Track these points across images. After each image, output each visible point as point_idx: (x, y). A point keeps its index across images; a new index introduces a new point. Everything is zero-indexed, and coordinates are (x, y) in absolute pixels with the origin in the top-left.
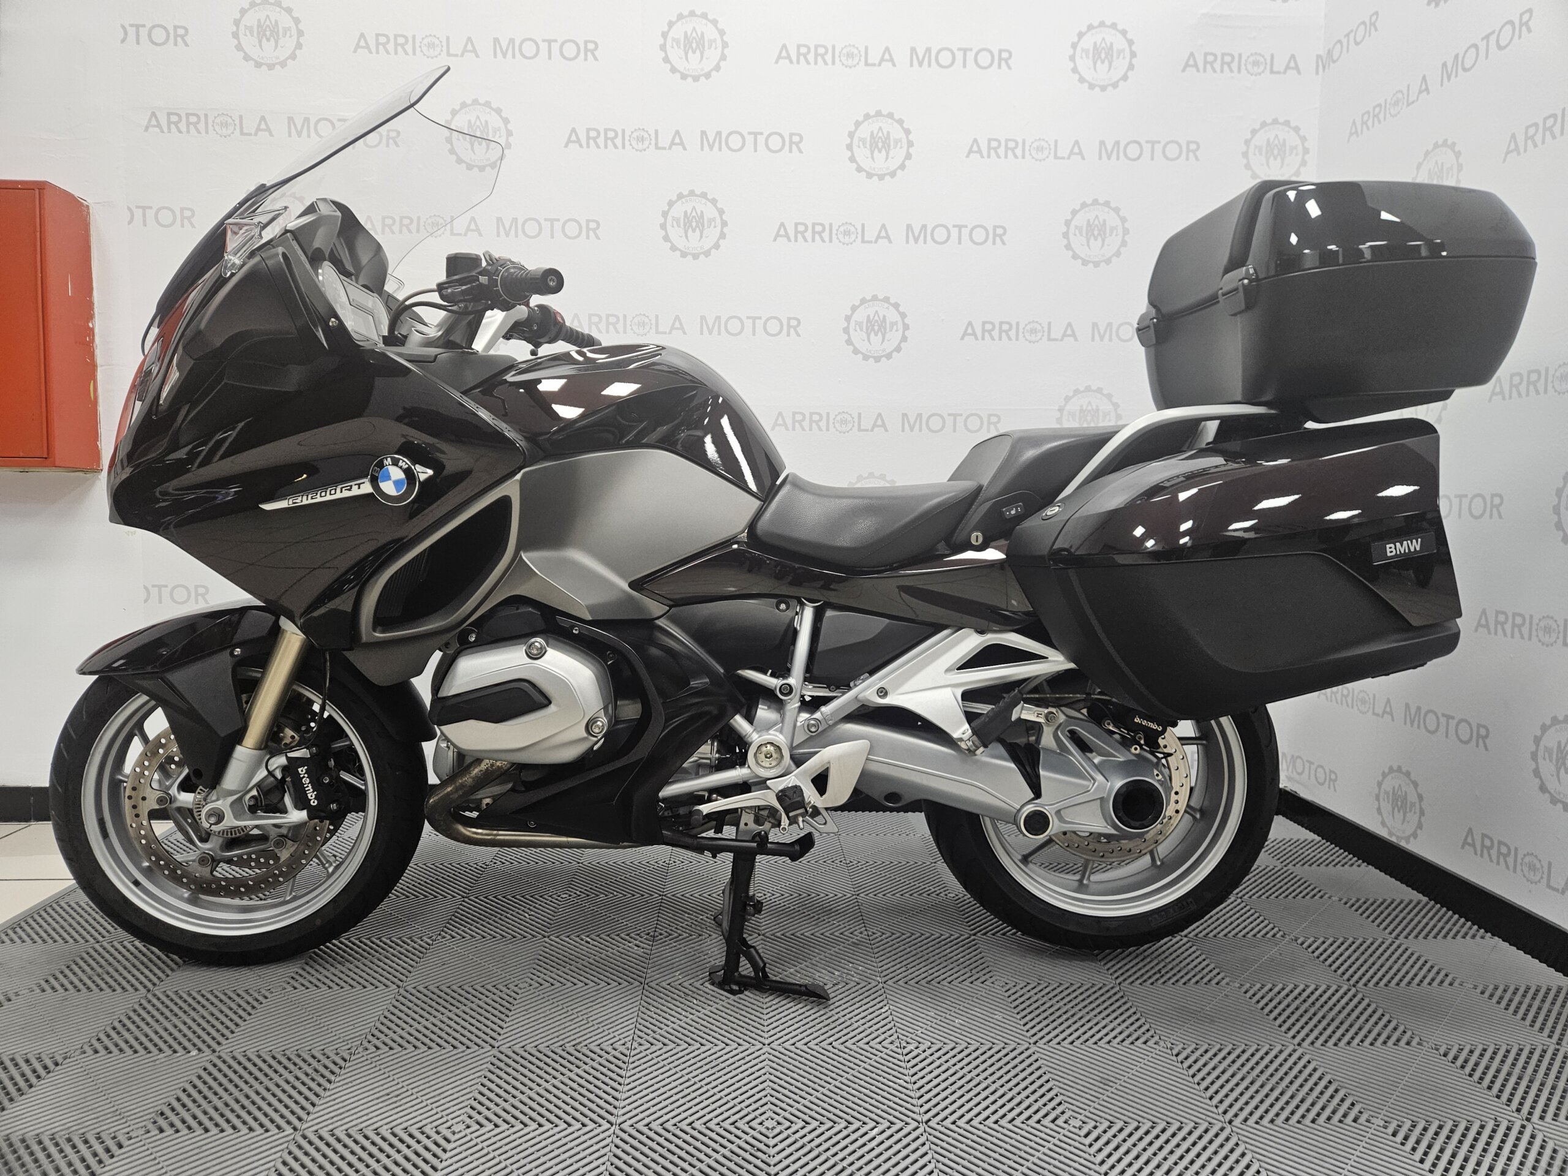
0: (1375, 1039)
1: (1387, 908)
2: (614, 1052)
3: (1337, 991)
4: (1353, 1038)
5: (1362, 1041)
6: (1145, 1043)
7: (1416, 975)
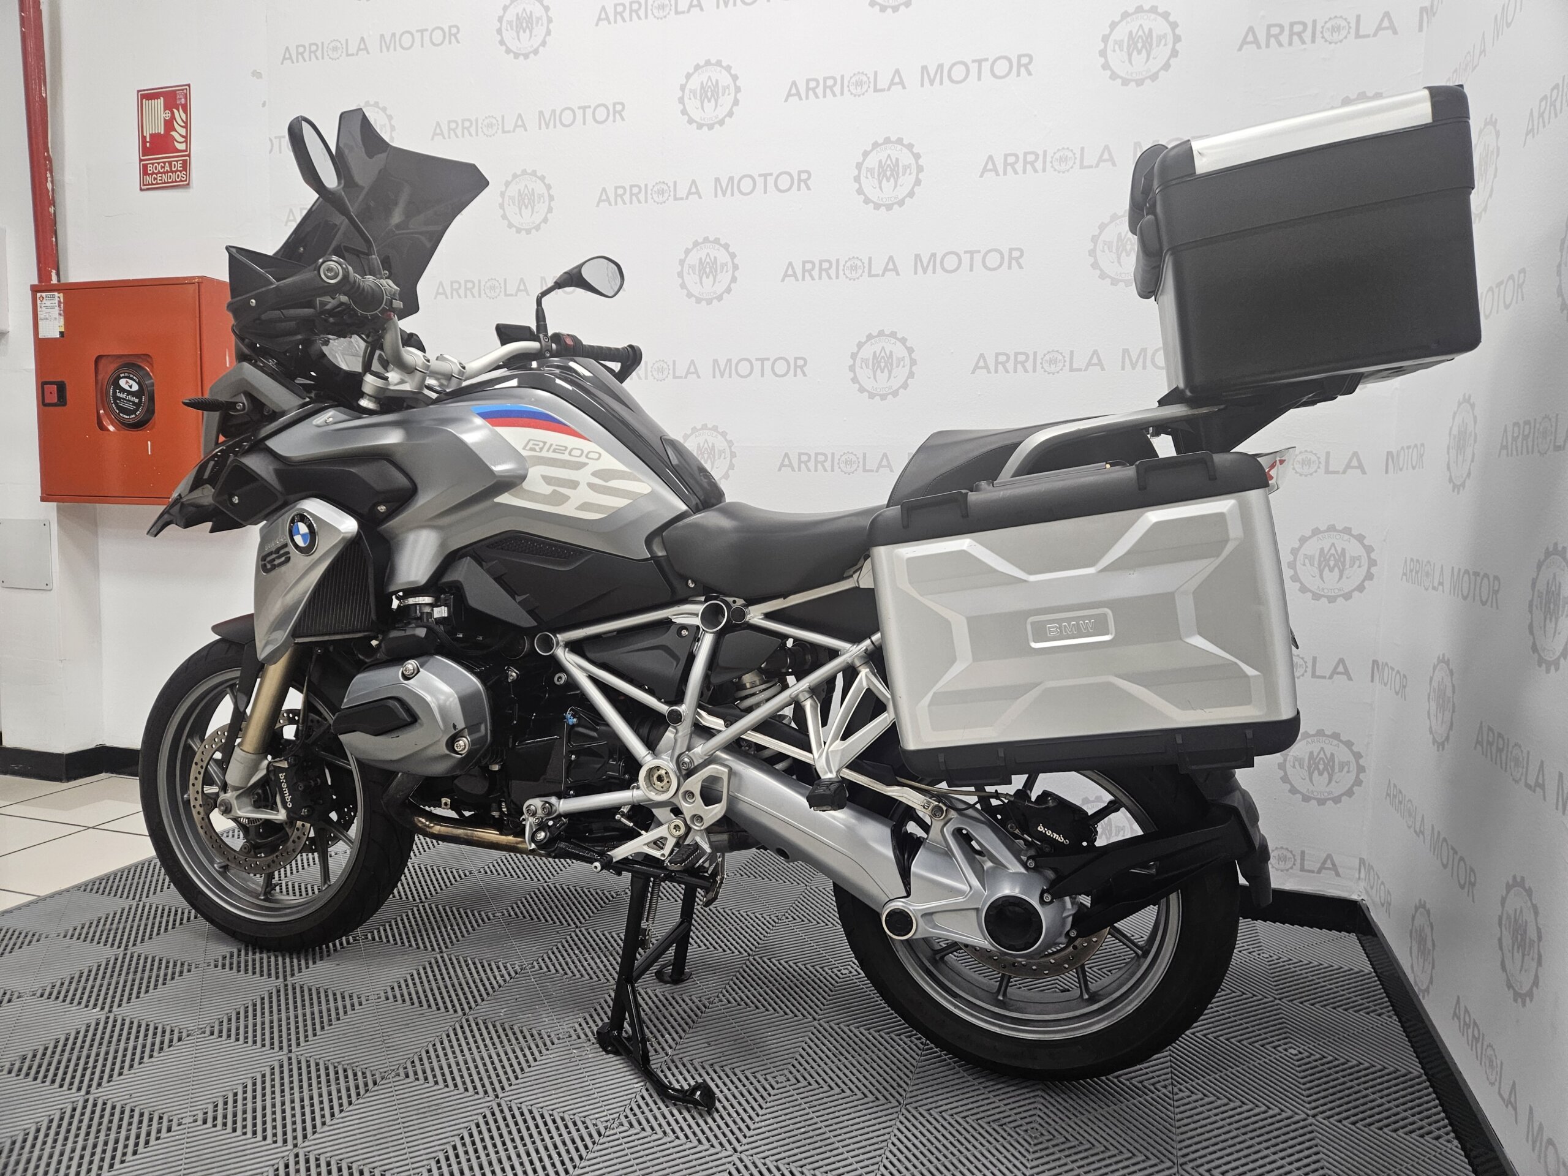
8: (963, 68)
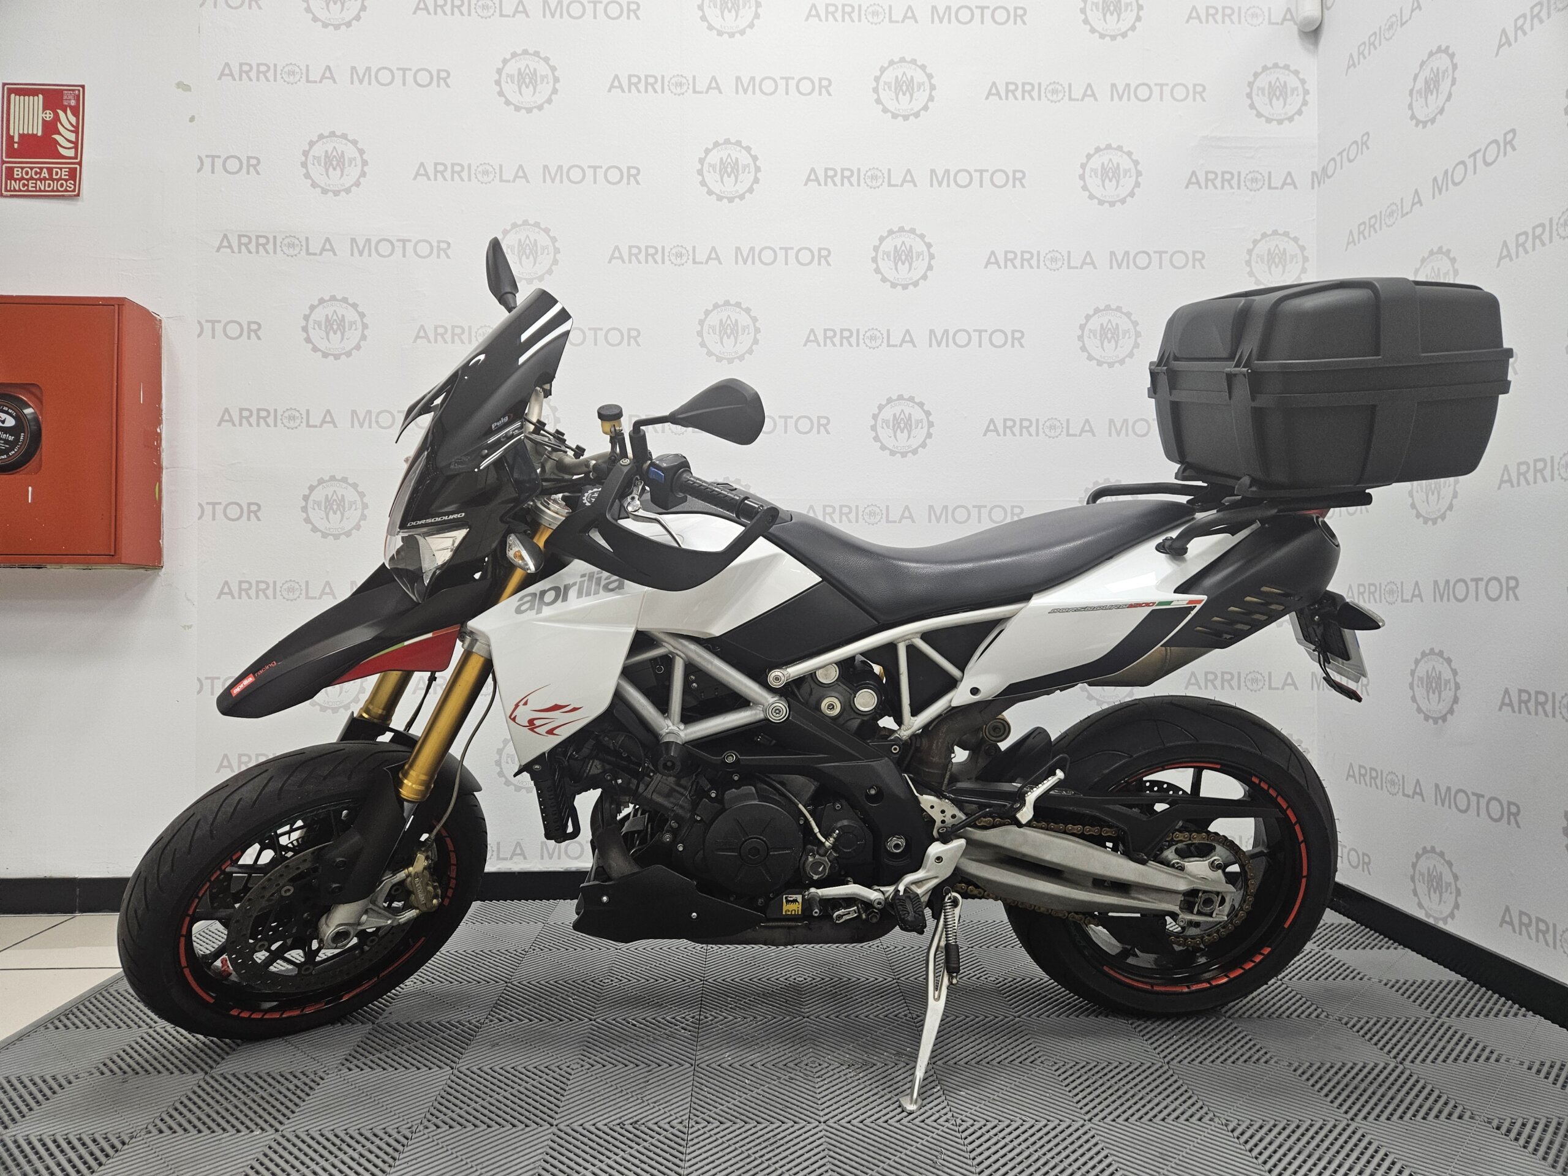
0: (1427, 1114)
1: (1426, 989)
2: (671, 1130)
3: (1385, 1068)
4: (1405, 1113)
5: (1414, 1116)
6: (1200, 1120)
7: (1461, 1052)
8: (966, 174)
